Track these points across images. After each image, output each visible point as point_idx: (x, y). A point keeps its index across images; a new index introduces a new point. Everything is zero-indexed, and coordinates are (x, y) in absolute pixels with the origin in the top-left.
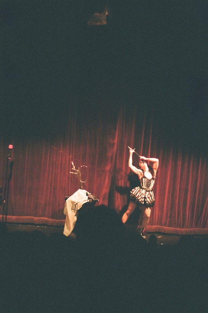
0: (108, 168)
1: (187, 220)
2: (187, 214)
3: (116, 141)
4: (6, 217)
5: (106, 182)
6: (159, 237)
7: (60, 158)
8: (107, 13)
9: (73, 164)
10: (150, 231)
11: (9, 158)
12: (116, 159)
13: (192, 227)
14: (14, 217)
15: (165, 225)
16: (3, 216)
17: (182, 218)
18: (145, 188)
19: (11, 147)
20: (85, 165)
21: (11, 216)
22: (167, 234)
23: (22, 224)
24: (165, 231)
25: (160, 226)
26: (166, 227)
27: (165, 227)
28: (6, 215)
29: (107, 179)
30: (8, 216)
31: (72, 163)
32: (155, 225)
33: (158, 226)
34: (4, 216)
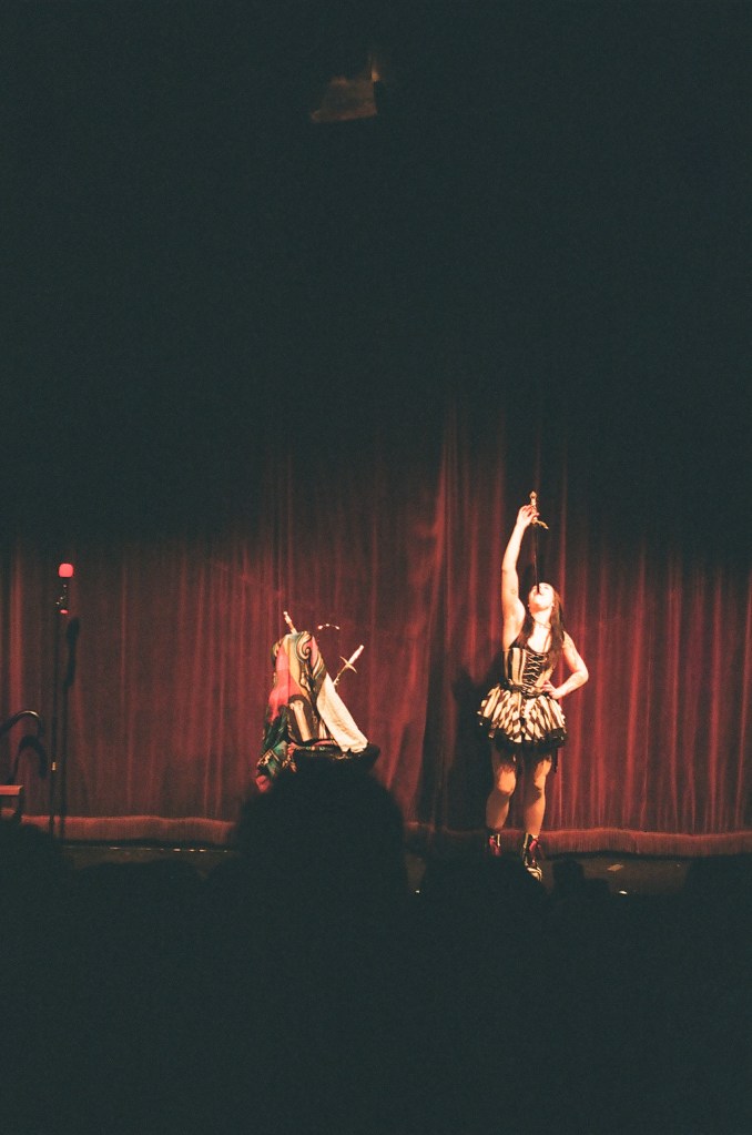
0: (415, 629)
1: (713, 803)
2: (713, 780)
3: (438, 529)
4: (62, 824)
5: (412, 678)
6: (615, 868)
7: (243, 602)
8: (375, 76)
9: (288, 620)
10: (579, 850)
11: (63, 611)
12: (442, 594)
13: (731, 829)
14: (90, 821)
15: (634, 825)
16: (52, 819)
17: (693, 798)
18: (521, 683)
19: (66, 570)
20: (333, 622)
21: (80, 819)
22: (643, 857)
23: (121, 843)
24: (635, 845)
25: (616, 830)
26: (637, 833)
27: (633, 834)
28: (63, 814)
29: (414, 668)
30: (69, 819)
31: (284, 616)
32: (597, 825)
33: (608, 830)
34: (57, 819)
